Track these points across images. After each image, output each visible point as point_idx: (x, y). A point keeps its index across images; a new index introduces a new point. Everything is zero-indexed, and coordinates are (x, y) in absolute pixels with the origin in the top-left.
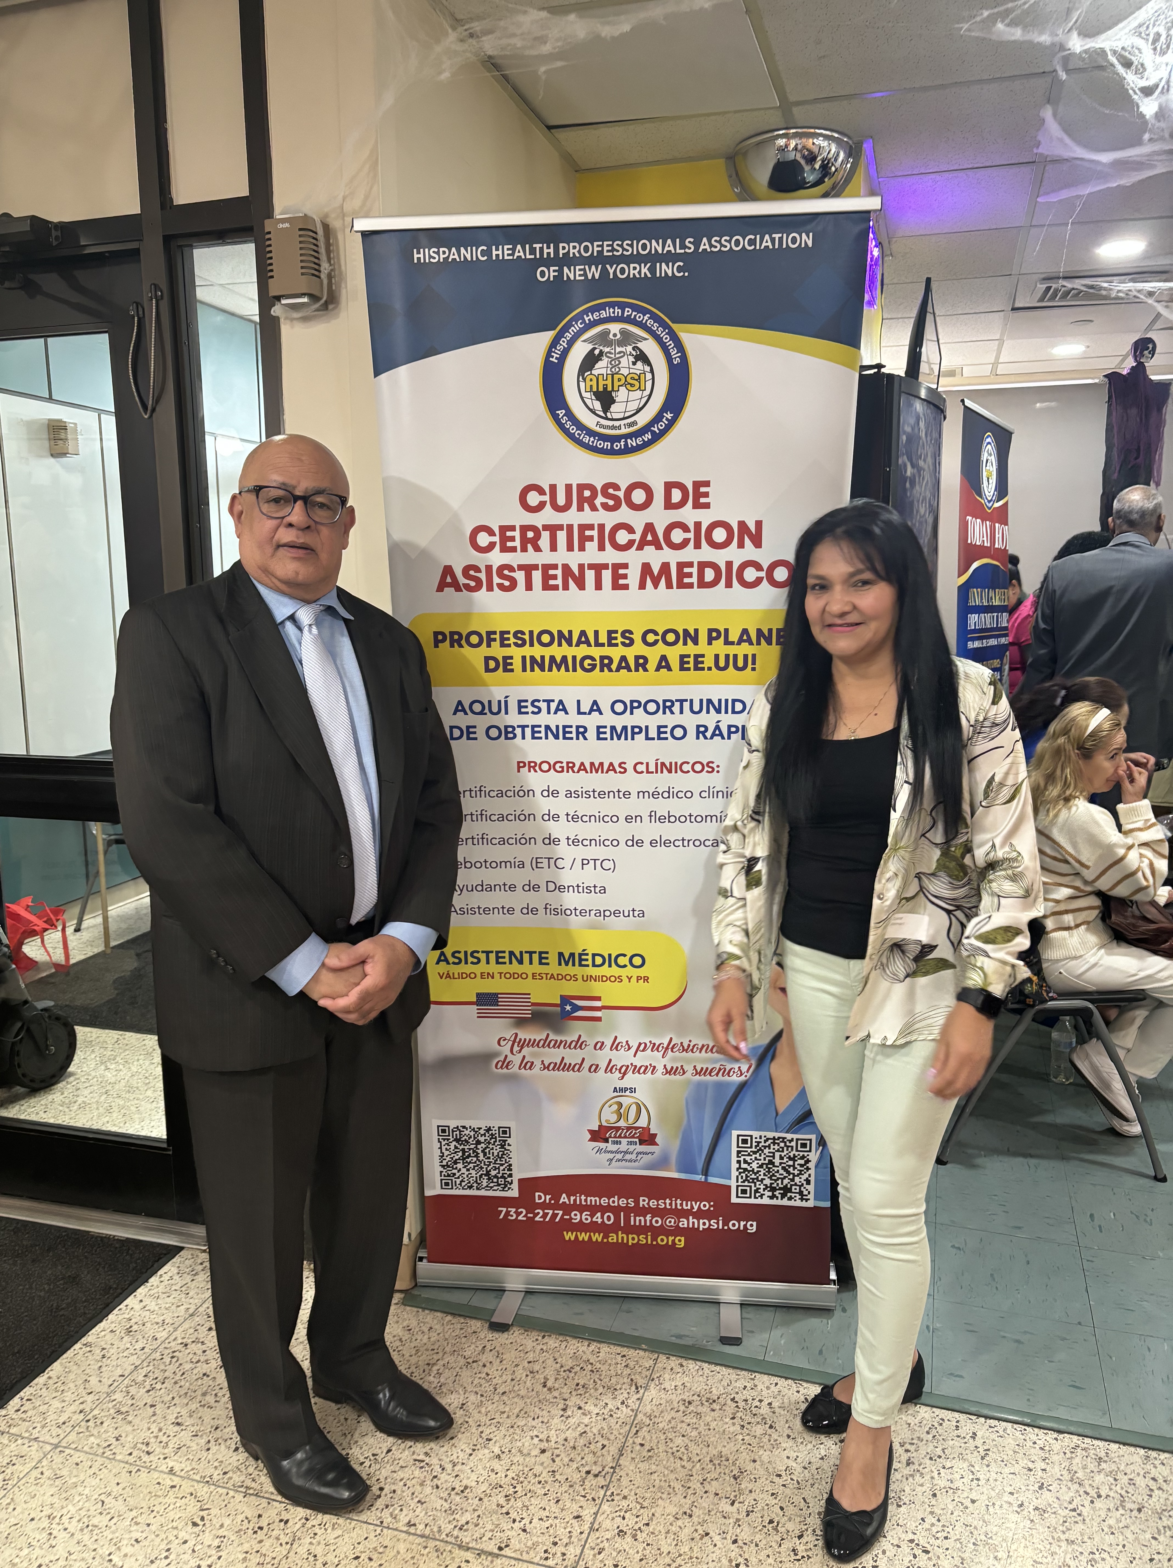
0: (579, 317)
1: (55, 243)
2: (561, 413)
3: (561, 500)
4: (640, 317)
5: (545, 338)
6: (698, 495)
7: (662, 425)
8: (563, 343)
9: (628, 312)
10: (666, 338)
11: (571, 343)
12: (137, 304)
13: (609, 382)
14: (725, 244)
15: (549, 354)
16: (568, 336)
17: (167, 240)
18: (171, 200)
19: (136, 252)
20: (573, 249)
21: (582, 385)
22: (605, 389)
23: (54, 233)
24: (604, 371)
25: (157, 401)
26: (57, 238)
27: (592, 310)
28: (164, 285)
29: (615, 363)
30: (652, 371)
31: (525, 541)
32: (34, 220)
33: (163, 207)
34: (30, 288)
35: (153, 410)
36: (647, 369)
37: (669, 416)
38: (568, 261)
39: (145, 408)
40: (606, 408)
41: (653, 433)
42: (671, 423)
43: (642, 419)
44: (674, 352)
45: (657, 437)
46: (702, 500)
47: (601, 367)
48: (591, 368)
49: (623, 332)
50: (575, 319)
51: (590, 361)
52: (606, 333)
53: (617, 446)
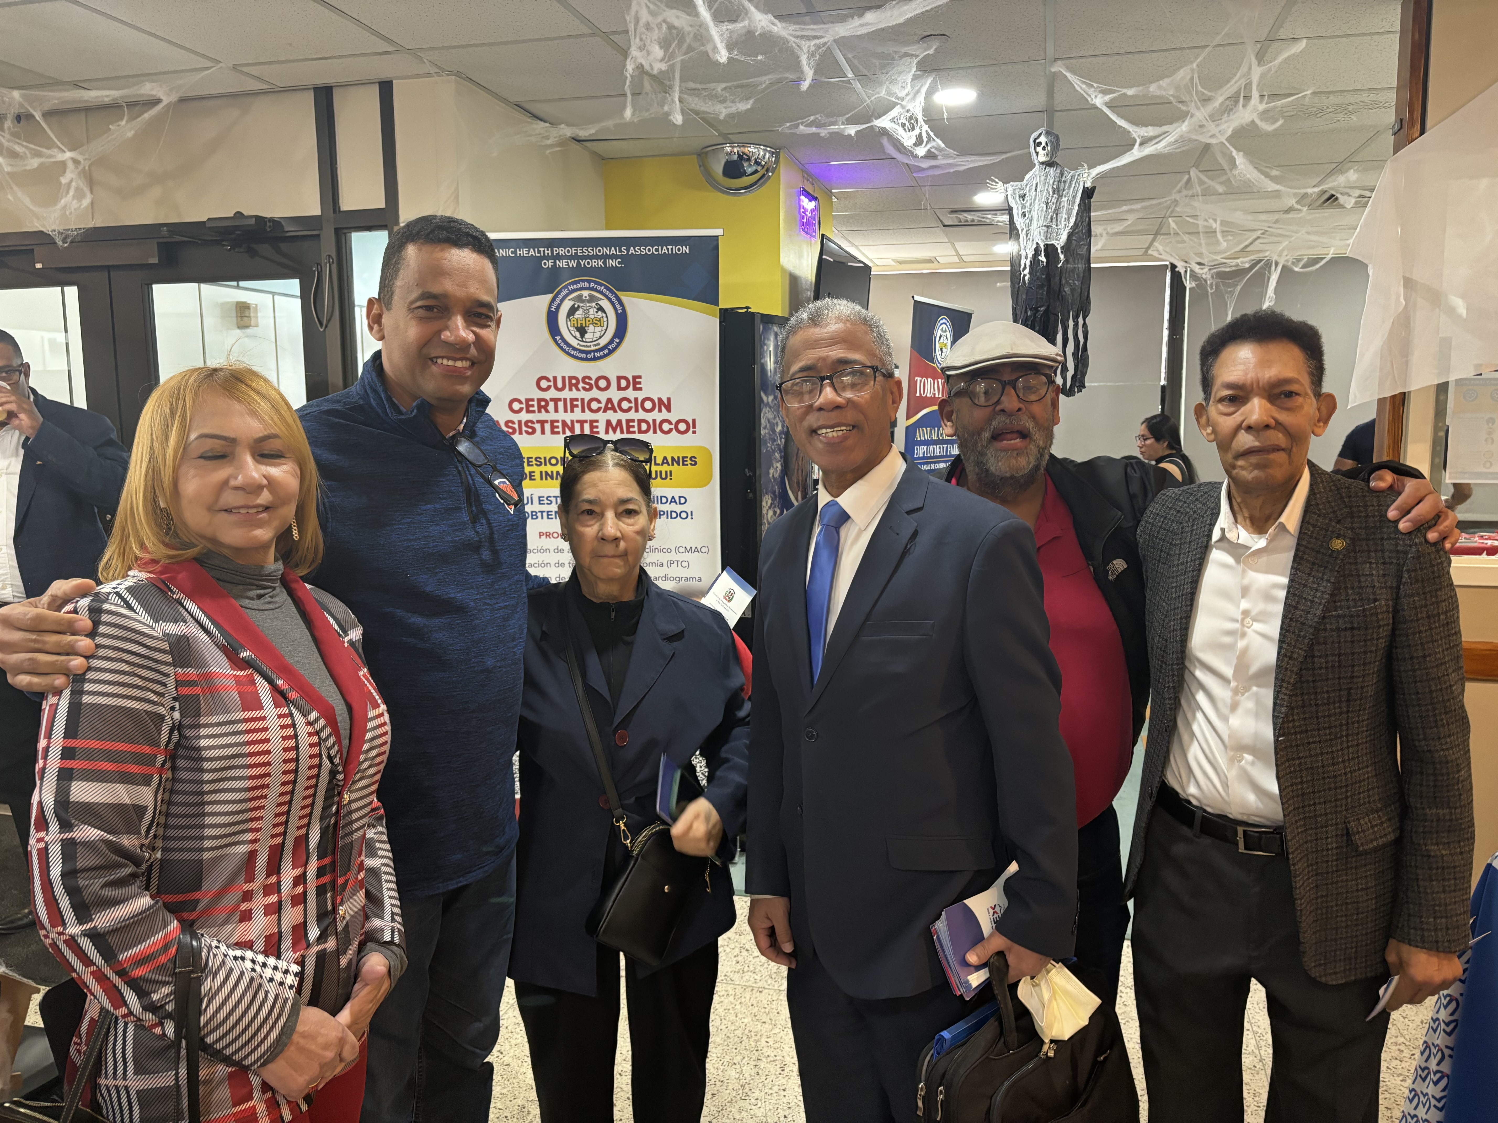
0: (566, 287)
1: (269, 230)
2: (558, 338)
3: (560, 385)
4: (599, 288)
5: (549, 297)
6: (635, 383)
7: (613, 345)
8: (558, 301)
9: (592, 284)
10: (614, 299)
11: (562, 301)
12: (318, 264)
13: (583, 322)
14: (643, 250)
15: (550, 306)
16: (561, 297)
17: (337, 231)
18: (339, 208)
19: (319, 236)
20: (562, 251)
21: (569, 323)
22: (582, 324)
23: (268, 224)
24: (580, 316)
25: (329, 321)
26: (270, 227)
27: (573, 283)
28: (334, 256)
29: (586, 312)
30: (607, 316)
31: (540, 408)
32: (258, 218)
33: (334, 212)
34: (252, 253)
35: (326, 326)
36: (604, 315)
37: (617, 340)
38: (559, 257)
39: (321, 324)
40: (582, 336)
41: (609, 349)
42: (619, 344)
43: (603, 342)
44: (618, 307)
45: (611, 352)
46: (638, 386)
47: (579, 314)
48: (573, 314)
49: (590, 295)
50: (564, 288)
51: (572, 311)
52: (581, 296)
53: (589, 356)
